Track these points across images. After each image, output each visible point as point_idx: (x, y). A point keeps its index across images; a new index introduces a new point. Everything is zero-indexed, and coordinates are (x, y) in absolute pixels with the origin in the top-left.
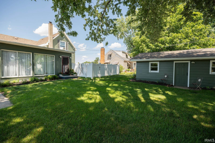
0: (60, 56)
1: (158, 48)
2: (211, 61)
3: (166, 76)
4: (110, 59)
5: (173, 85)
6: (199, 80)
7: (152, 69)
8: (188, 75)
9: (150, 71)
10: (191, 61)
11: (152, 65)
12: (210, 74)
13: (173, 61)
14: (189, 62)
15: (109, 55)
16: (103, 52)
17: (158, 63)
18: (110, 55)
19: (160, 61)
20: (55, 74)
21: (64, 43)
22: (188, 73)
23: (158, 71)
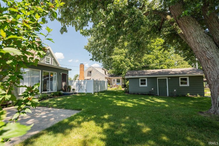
0: (61, 73)
1: (137, 67)
2: (179, 77)
3: (153, 89)
4: (90, 75)
5: (158, 96)
6: (175, 90)
7: (142, 84)
8: (167, 87)
9: (140, 86)
10: (168, 77)
11: (142, 80)
12: (180, 86)
13: (156, 78)
14: (167, 78)
15: (88, 71)
16: (82, 69)
17: (146, 79)
18: (90, 72)
19: (147, 78)
20: (56, 91)
21: (49, 59)
22: (167, 86)
23: (146, 85)
